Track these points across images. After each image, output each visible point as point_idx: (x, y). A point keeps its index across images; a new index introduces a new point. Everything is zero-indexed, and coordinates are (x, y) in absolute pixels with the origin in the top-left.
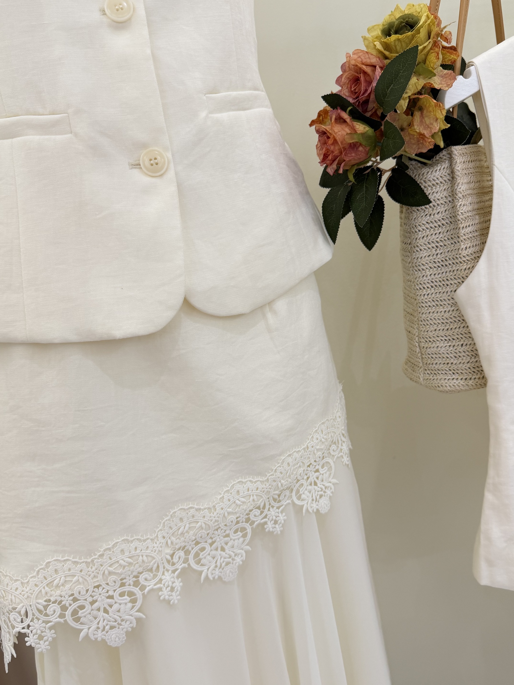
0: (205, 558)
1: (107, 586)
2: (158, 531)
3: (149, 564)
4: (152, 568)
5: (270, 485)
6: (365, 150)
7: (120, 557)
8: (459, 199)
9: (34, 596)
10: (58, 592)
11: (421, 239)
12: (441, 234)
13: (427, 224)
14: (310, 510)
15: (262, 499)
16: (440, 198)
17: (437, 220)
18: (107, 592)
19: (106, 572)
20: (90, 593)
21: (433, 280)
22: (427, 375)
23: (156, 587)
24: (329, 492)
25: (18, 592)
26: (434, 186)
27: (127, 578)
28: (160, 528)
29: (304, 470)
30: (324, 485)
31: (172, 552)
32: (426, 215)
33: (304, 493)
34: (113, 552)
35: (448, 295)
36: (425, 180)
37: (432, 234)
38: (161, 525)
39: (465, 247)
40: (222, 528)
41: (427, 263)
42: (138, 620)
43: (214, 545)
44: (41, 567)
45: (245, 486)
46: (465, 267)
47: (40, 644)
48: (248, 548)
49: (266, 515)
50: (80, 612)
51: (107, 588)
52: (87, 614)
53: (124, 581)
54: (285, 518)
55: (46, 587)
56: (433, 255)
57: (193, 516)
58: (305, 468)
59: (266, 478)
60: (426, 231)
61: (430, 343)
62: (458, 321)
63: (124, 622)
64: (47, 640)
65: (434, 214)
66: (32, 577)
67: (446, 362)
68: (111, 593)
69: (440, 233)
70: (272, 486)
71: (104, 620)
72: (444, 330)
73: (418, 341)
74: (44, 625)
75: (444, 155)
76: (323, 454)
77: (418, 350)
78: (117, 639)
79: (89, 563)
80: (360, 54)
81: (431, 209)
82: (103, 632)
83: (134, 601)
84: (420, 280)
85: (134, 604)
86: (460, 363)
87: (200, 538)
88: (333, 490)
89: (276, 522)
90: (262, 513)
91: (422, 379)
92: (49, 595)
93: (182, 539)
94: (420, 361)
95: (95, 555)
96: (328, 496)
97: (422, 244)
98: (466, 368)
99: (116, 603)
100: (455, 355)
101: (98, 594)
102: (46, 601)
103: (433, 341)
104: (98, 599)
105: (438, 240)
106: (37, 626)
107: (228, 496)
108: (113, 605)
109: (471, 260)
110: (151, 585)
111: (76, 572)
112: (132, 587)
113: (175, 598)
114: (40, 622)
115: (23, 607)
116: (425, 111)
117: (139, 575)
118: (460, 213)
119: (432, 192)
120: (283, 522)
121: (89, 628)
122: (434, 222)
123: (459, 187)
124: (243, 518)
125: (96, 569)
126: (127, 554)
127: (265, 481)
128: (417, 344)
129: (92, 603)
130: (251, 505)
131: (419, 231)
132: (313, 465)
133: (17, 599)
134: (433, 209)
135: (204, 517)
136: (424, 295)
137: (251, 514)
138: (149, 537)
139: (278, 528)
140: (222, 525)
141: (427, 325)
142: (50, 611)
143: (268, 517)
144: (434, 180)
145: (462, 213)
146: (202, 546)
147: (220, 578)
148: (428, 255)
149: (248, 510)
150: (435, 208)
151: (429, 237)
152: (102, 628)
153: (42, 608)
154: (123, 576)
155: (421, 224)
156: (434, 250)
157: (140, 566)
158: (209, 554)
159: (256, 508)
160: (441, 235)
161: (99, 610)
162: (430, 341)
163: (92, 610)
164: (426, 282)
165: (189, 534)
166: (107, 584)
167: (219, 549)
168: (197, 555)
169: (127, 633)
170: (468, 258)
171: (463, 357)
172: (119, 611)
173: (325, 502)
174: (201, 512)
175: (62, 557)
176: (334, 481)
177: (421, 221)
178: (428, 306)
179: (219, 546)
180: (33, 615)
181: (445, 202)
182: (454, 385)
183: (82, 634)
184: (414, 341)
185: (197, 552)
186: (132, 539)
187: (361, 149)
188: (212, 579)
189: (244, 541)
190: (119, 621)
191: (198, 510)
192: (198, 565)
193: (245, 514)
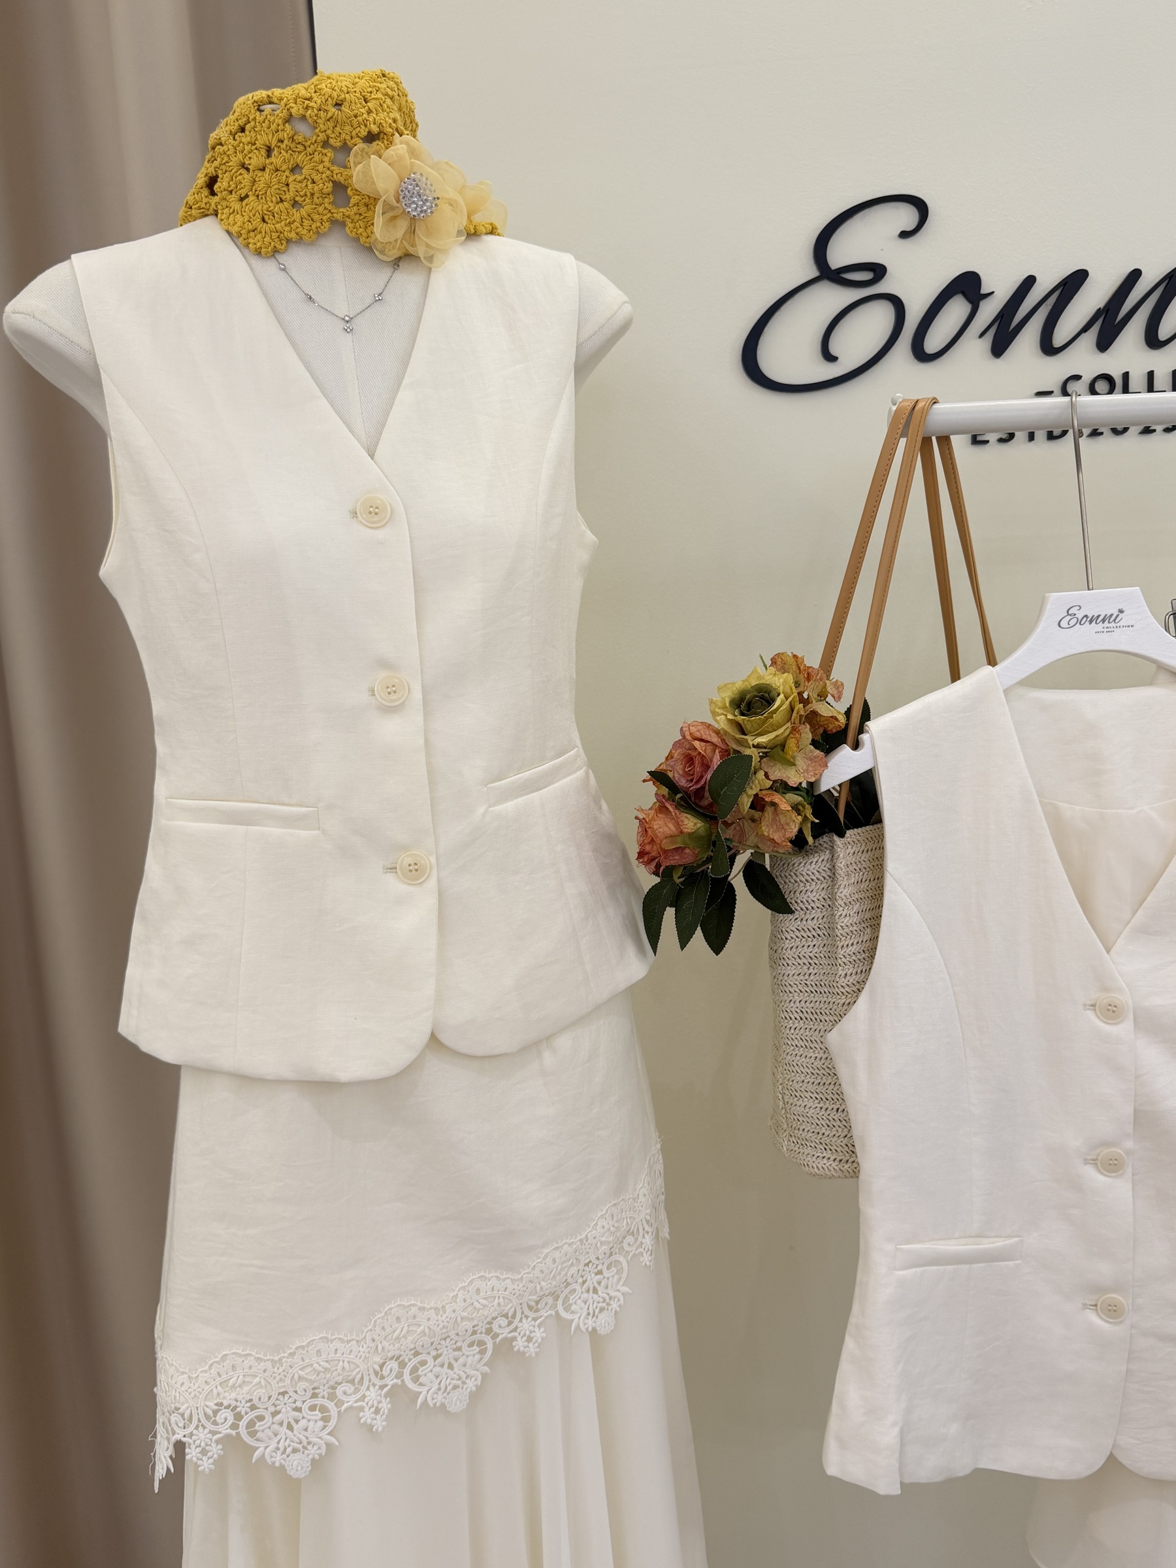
1: (295, 1394)
2: (367, 1332)
3: (350, 1374)
4: (354, 1379)
5: (524, 1286)
6: (694, 853)
7: (315, 1359)
8: (839, 907)
9: (202, 1396)
12: (816, 947)
13: (797, 932)
14: (583, 1329)
15: (511, 1305)
16: (815, 899)
17: (810, 928)
18: (295, 1402)
19: (296, 1376)
20: (273, 1400)
21: (803, 1010)
23: (356, 1405)
24: (615, 1305)
26: (808, 882)
27: (322, 1387)
28: (370, 1328)
29: (579, 1270)
31: (382, 1361)
32: (796, 919)
35: (820, 1035)
37: (803, 946)
38: (372, 1324)
39: (845, 973)
40: (452, 1337)
41: (795, 984)
42: (329, 1445)
43: (439, 1360)
44: (215, 1360)
45: (488, 1284)
46: (843, 1001)
47: (202, 1461)
48: (486, 1369)
49: (517, 1328)
50: (258, 1424)
51: (295, 1396)
52: (267, 1428)
53: (317, 1391)
54: (543, 1334)
55: (219, 1387)
56: (805, 974)
57: (414, 1317)
58: (581, 1267)
59: (520, 1276)
60: (795, 940)
61: (796, 1099)
62: (832, 1075)
63: (311, 1445)
64: (212, 1457)
65: (807, 920)
67: (816, 1131)
68: (298, 1404)
69: (814, 946)
70: (527, 1288)
71: (286, 1439)
72: (815, 1084)
73: (781, 1092)
74: (210, 1436)
75: (824, 842)
76: (611, 1249)
78: (299, 1468)
80: (700, 728)
82: (283, 1456)
83: (326, 1419)
84: (785, 1005)
85: (326, 1424)
86: (834, 1135)
87: (420, 1347)
89: (529, 1339)
90: (510, 1323)
92: (221, 1397)
94: (784, 1121)
95: (284, 1352)
96: (613, 1310)
97: (790, 957)
98: (841, 1144)
99: (303, 1418)
100: (827, 1122)
101: (283, 1403)
102: (216, 1404)
103: (800, 1096)
104: (282, 1411)
105: (811, 955)
106: (202, 1436)
107: (464, 1295)
108: (299, 1421)
109: (852, 993)
110: (350, 1401)
112: (326, 1400)
113: (379, 1423)
114: (206, 1431)
115: (187, 1409)
117: (336, 1385)
118: (839, 927)
119: (806, 889)
120: (540, 1340)
121: (266, 1448)
122: (807, 930)
123: (840, 891)
124: (482, 1327)
125: (284, 1371)
126: (324, 1356)
127: (518, 1280)
128: (780, 1096)
130: (496, 1310)
132: (594, 1264)
133: (181, 1397)
134: (806, 912)
135: (429, 1319)
136: (791, 1028)
137: (494, 1323)
139: (532, 1349)
140: (452, 1334)
141: (793, 1071)
142: (220, 1418)
143: (518, 1330)
144: (807, 874)
145: (842, 927)
146: (423, 1358)
147: (443, 1405)
149: (491, 1317)
150: (808, 912)
151: (800, 950)
152: (282, 1449)
153: (210, 1412)
154: (315, 1384)
155: (789, 931)
156: (806, 967)
157: (339, 1375)
158: (431, 1371)
160: (816, 949)
161: (281, 1424)
162: (796, 1096)
163: (273, 1423)
165: (406, 1339)
166: (296, 1392)
167: (446, 1366)
168: (414, 1370)
169: (313, 1460)
170: (847, 989)
171: (838, 1128)
172: (306, 1430)
173: (607, 1318)
174: (426, 1312)
175: (243, 1351)
176: (625, 1289)
178: (794, 1045)
179: (447, 1362)
180: (199, 1421)
181: (823, 906)
182: (823, 1168)
183: (257, 1454)
184: (777, 1090)
185: (415, 1366)
186: (333, 1338)
188: (432, 1406)
189: (481, 1359)
190: (305, 1444)
191: (422, 1309)
192: (415, 1383)
193: (485, 1322)
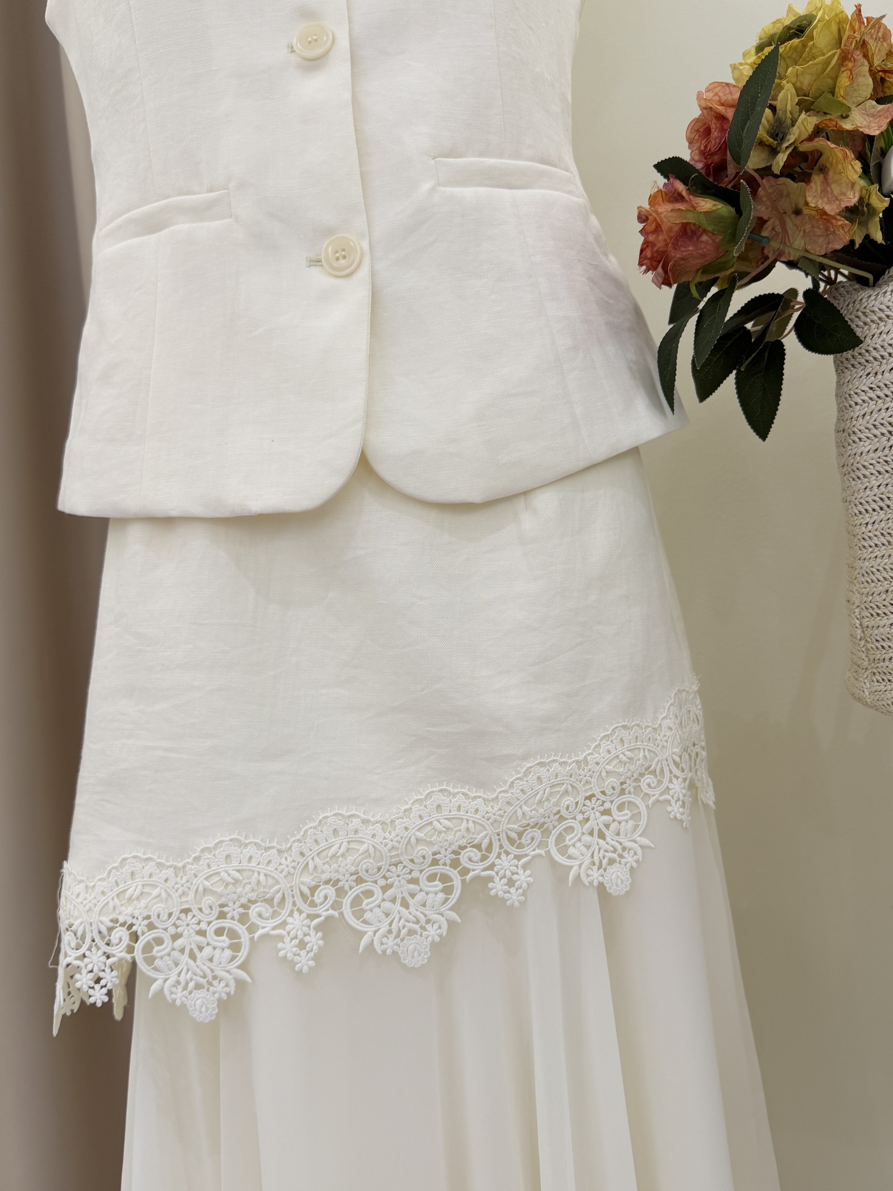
0: (371, 910)
1: (200, 912)
2: (294, 842)
3: (266, 890)
4: (272, 899)
5: (500, 809)
6: (714, 241)
7: (224, 866)
9: (98, 909)
10: (129, 910)
11: (860, 419)
13: (871, 391)
14: (586, 881)
15: (485, 833)
18: (199, 923)
19: (201, 888)
20: (173, 919)
22: (877, 684)
23: (274, 932)
24: (629, 858)
25: (79, 900)
26: (882, 321)
27: (231, 904)
28: (297, 838)
29: (577, 803)
30: (621, 844)
31: (314, 883)
32: (868, 374)
33: (574, 845)
34: (214, 855)
36: (864, 310)
37: (880, 410)
38: (302, 833)
40: (405, 863)
41: (871, 464)
42: (240, 983)
43: (390, 892)
44: (114, 865)
45: (453, 801)
47: (95, 990)
48: (453, 915)
49: (493, 865)
50: (156, 949)
51: (200, 916)
52: (165, 955)
53: (225, 909)
54: (530, 879)
55: (115, 898)
56: (884, 448)
57: (356, 831)
58: (580, 799)
59: (494, 796)
60: (869, 404)
61: (878, 618)
63: (217, 981)
64: (105, 986)
65: (883, 372)
66: (100, 880)
68: (203, 926)
70: (505, 813)
73: (858, 617)
74: (103, 958)
76: (622, 784)
77: (859, 631)
78: (203, 1009)
79: (179, 869)
80: (717, 90)
81: (876, 363)
82: (184, 992)
84: (859, 497)
85: (235, 954)
87: (365, 873)
88: (640, 856)
89: (511, 883)
90: (484, 858)
92: (117, 911)
93: (334, 866)
94: (864, 656)
95: (189, 856)
96: (628, 865)
97: (862, 428)
99: (208, 944)
101: (184, 924)
102: (112, 921)
103: (885, 613)
104: (184, 933)
106: (94, 958)
107: (420, 810)
108: (204, 948)
110: (266, 927)
111: (159, 880)
112: (236, 922)
113: (305, 962)
114: (100, 952)
115: (81, 924)
116: (831, 173)
117: (250, 904)
119: (879, 331)
120: (525, 885)
121: (165, 980)
122: (884, 386)
124: (446, 857)
125: (188, 882)
126: (235, 864)
127: (493, 800)
128: (858, 623)
129: (176, 937)
130: (463, 837)
131: (856, 404)
132: (598, 799)
133: (76, 910)
134: (881, 362)
135: (374, 836)
136: (867, 524)
137: (462, 854)
138: (275, 844)
139: (514, 896)
140: (405, 858)
141: (873, 581)
142: (114, 937)
143: (495, 869)
146: (367, 888)
147: (395, 953)
148: (874, 448)
149: (457, 844)
151: (875, 416)
152: (183, 983)
153: (104, 930)
154: (223, 900)
155: (860, 391)
157: (253, 890)
158: (379, 906)
159: (473, 846)
161: (182, 951)
162: (878, 614)
163: (173, 949)
164: (869, 499)
165: (346, 860)
166: (200, 909)
167: (398, 901)
168: (357, 901)
169: (220, 1000)
172: (211, 960)
173: (619, 874)
174: (370, 827)
175: (144, 854)
176: (645, 841)
177: (859, 385)
179: (399, 896)
180: (93, 939)
183: (154, 987)
184: (853, 616)
185: (358, 896)
186: (247, 841)
187: (705, 238)
188: (380, 952)
189: (446, 900)
190: (210, 977)
191: (365, 822)
192: (358, 920)
193: (450, 850)
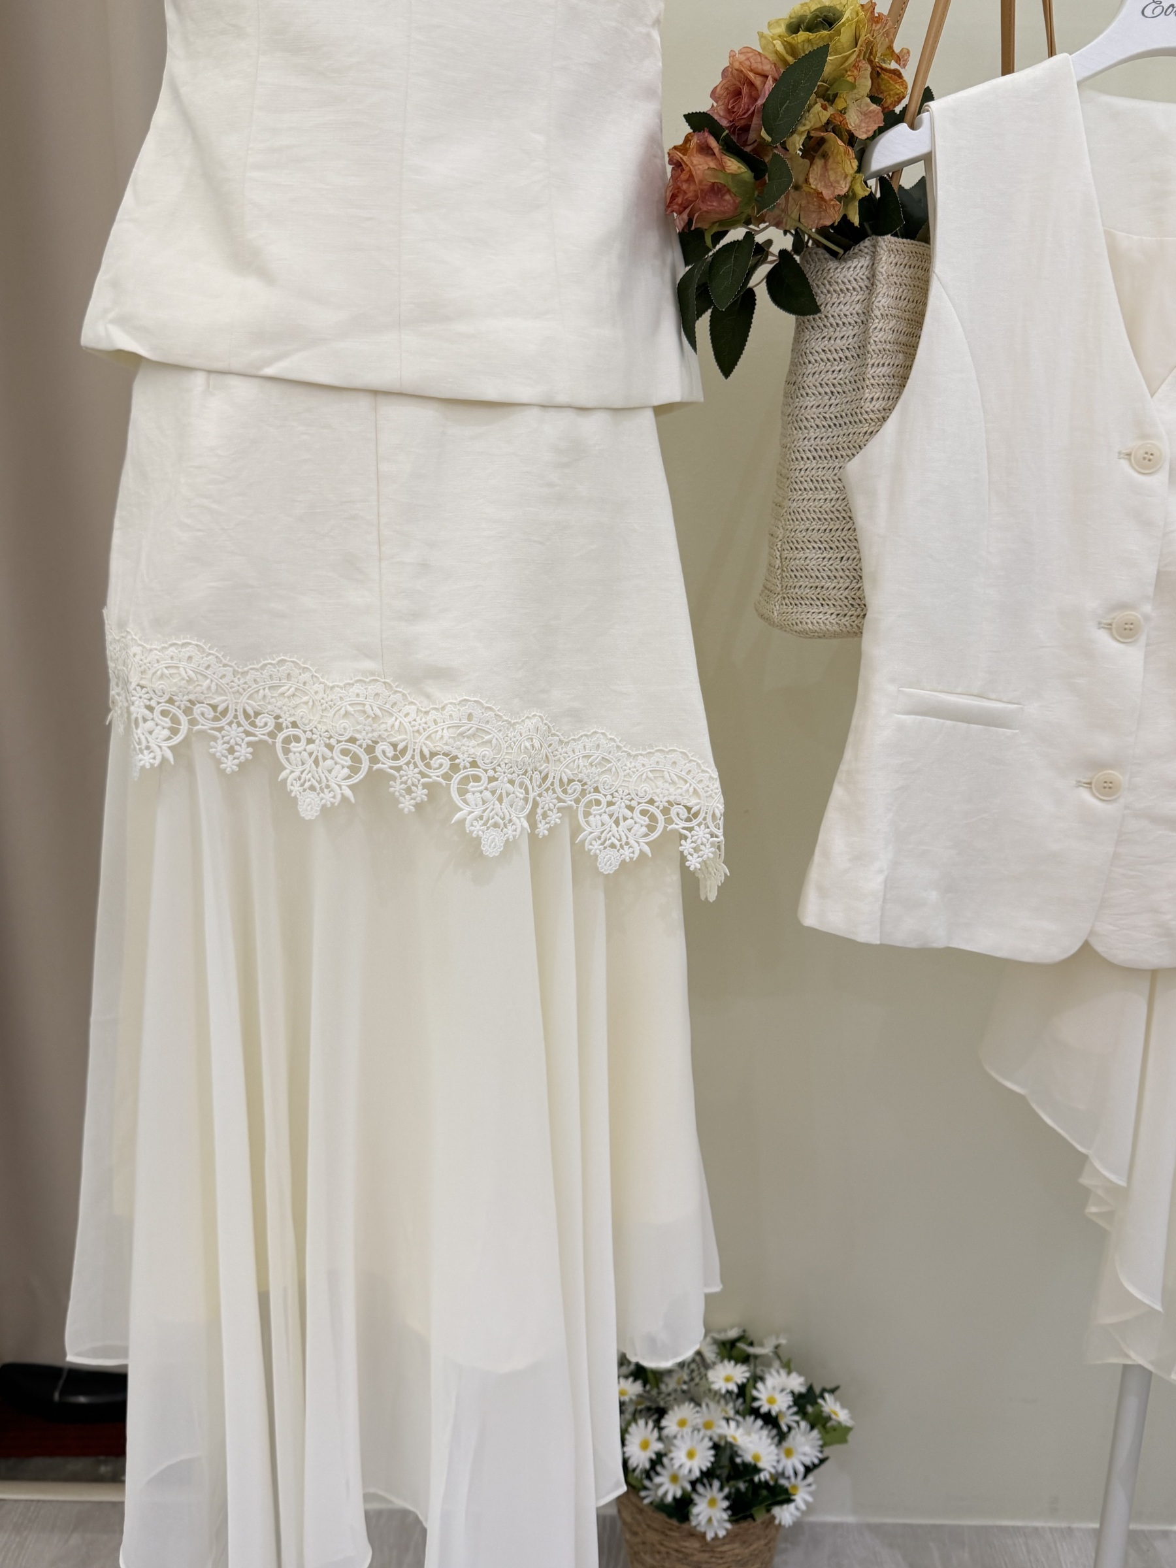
6: (734, 201)
8: (875, 318)
11: (810, 376)
12: (841, 372)
13: (823, 353)
16: (848, 313)
17: (838, 348)
21: (818, 448)
22: (785, 607)
26: (842, 293)
35: (834, 473)
36: (830, 280)
37: (827, 371)
39: (871, 396)
41: (812, 418)
46: (865, 430)
56: (825, 406)
60: (820, 364)
61: (797, 552)
62: (841, 518)
65: (836, 338)
67: (815, 585)
72: (820, 531)
73: (780, 549)
75: (865, 247)
77: (778, 561)
80: (750, 54)
81: (832, 329)
84: (798, 445)
86: (834, 588)
91: (776, 614)
94: (779, 583)
97: (811, 385)
98: (841, 597)
100: (829, 573)
103: (802, 548)
105: (835, 382)
109: (877, 420)
116: (831, 161)
118: (872, 341)
119: (839, 301)
122: (834, 351)
123: (877, 300)
128: (779, 554)
131: (810, 362)
134: (836, 329)
136: (801, 470)
141: (797, 520)
144: (843, 282)
145: (875, 341)
148: (817, 404)
150: (838, 329)
151: (823, 375)
155: (814, 352)
156: (827, 397)
160: (841, 375)
162: (796, 548)
164: (806, 449)
170: (872, 415)
171: (839, 579)
177: (815, 345)
178: (803, 489)
181: (856, 322)
182: (818, 623)
184: (775, 548)
187: (728, 197)
